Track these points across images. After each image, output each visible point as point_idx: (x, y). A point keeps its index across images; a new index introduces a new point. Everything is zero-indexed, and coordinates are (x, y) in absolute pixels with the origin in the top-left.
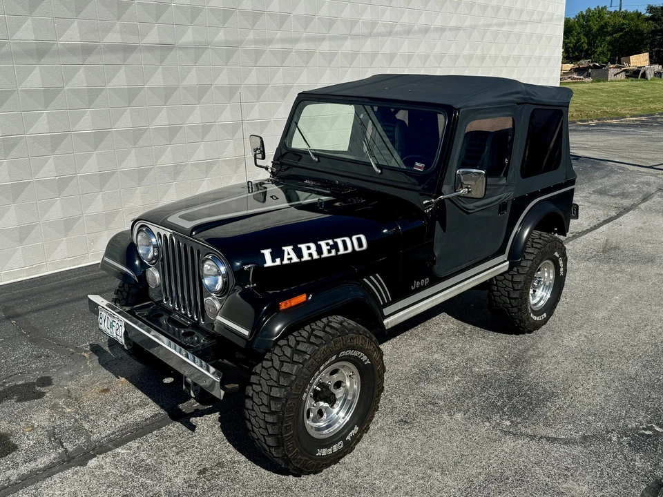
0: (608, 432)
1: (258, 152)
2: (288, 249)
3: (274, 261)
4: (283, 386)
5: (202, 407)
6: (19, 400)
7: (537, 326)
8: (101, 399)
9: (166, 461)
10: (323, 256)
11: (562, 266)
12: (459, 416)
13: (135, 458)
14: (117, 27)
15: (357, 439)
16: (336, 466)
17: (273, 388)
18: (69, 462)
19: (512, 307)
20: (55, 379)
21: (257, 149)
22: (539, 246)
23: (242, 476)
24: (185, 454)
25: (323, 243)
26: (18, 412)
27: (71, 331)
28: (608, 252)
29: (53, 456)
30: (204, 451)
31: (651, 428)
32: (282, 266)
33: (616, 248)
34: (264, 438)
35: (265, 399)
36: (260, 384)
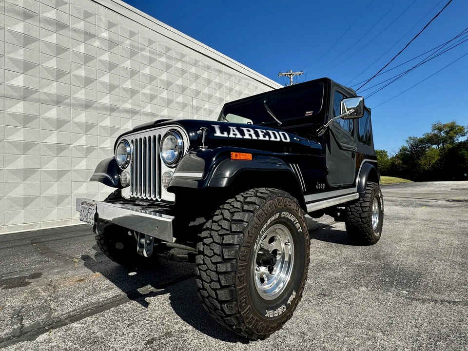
2: (233, 128)
3: (222, 133)
4: (236, 233)
5: (155, 290)
7: (377, 240)
8: (75, 286)
9: (117, 333)
10: (260, 138)
11: (381, 203)
13: (87, 331)
15: (295, 303)
16: (279, 331)
17: (225, 236)
18: (18, 337)
19: (364, 223)
20: (45, 274)
23: (190, 344)
24: (136, 326)
27: (72, 249)
29: (6, 331)
30: (154, 323)
32: (229, 138)
34: (216, 294)
35: (217, 249)
36: (211, 237)
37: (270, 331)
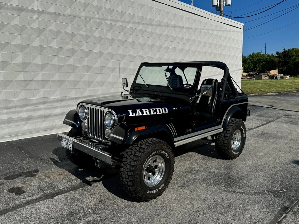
0: (264, 191)
1: (125, 84)
2: (138, 110)
3: (133, 114)
4: (136, 161)
6: (25, 177)
7: (235, 157)
8: (59, 177)
9: (86, 197)
10: (151, 114)
11: (244, 133)
12: (204, 185)
13: (73, 196)
14: (71, 42)
15: (163, 190)
16: (155, 200)
17: (131, 162)
18: (46, 197)
19: (225, 147)
20: (40, 170)
21: (125, 83)
22: (234, 123)
23: (117, 202)
24: (94, 195)
25: (151, 109)
26: (26, 181)
27: (46, 155)
28: (263, 135)
29: (40, 195)
30: (101, 194)
31: (282, 190)
32: (136, 116)
33: (266, 133)
34: (127, 183)
35: (128, 166)
36: (126, 161)
37: (149, 199)
